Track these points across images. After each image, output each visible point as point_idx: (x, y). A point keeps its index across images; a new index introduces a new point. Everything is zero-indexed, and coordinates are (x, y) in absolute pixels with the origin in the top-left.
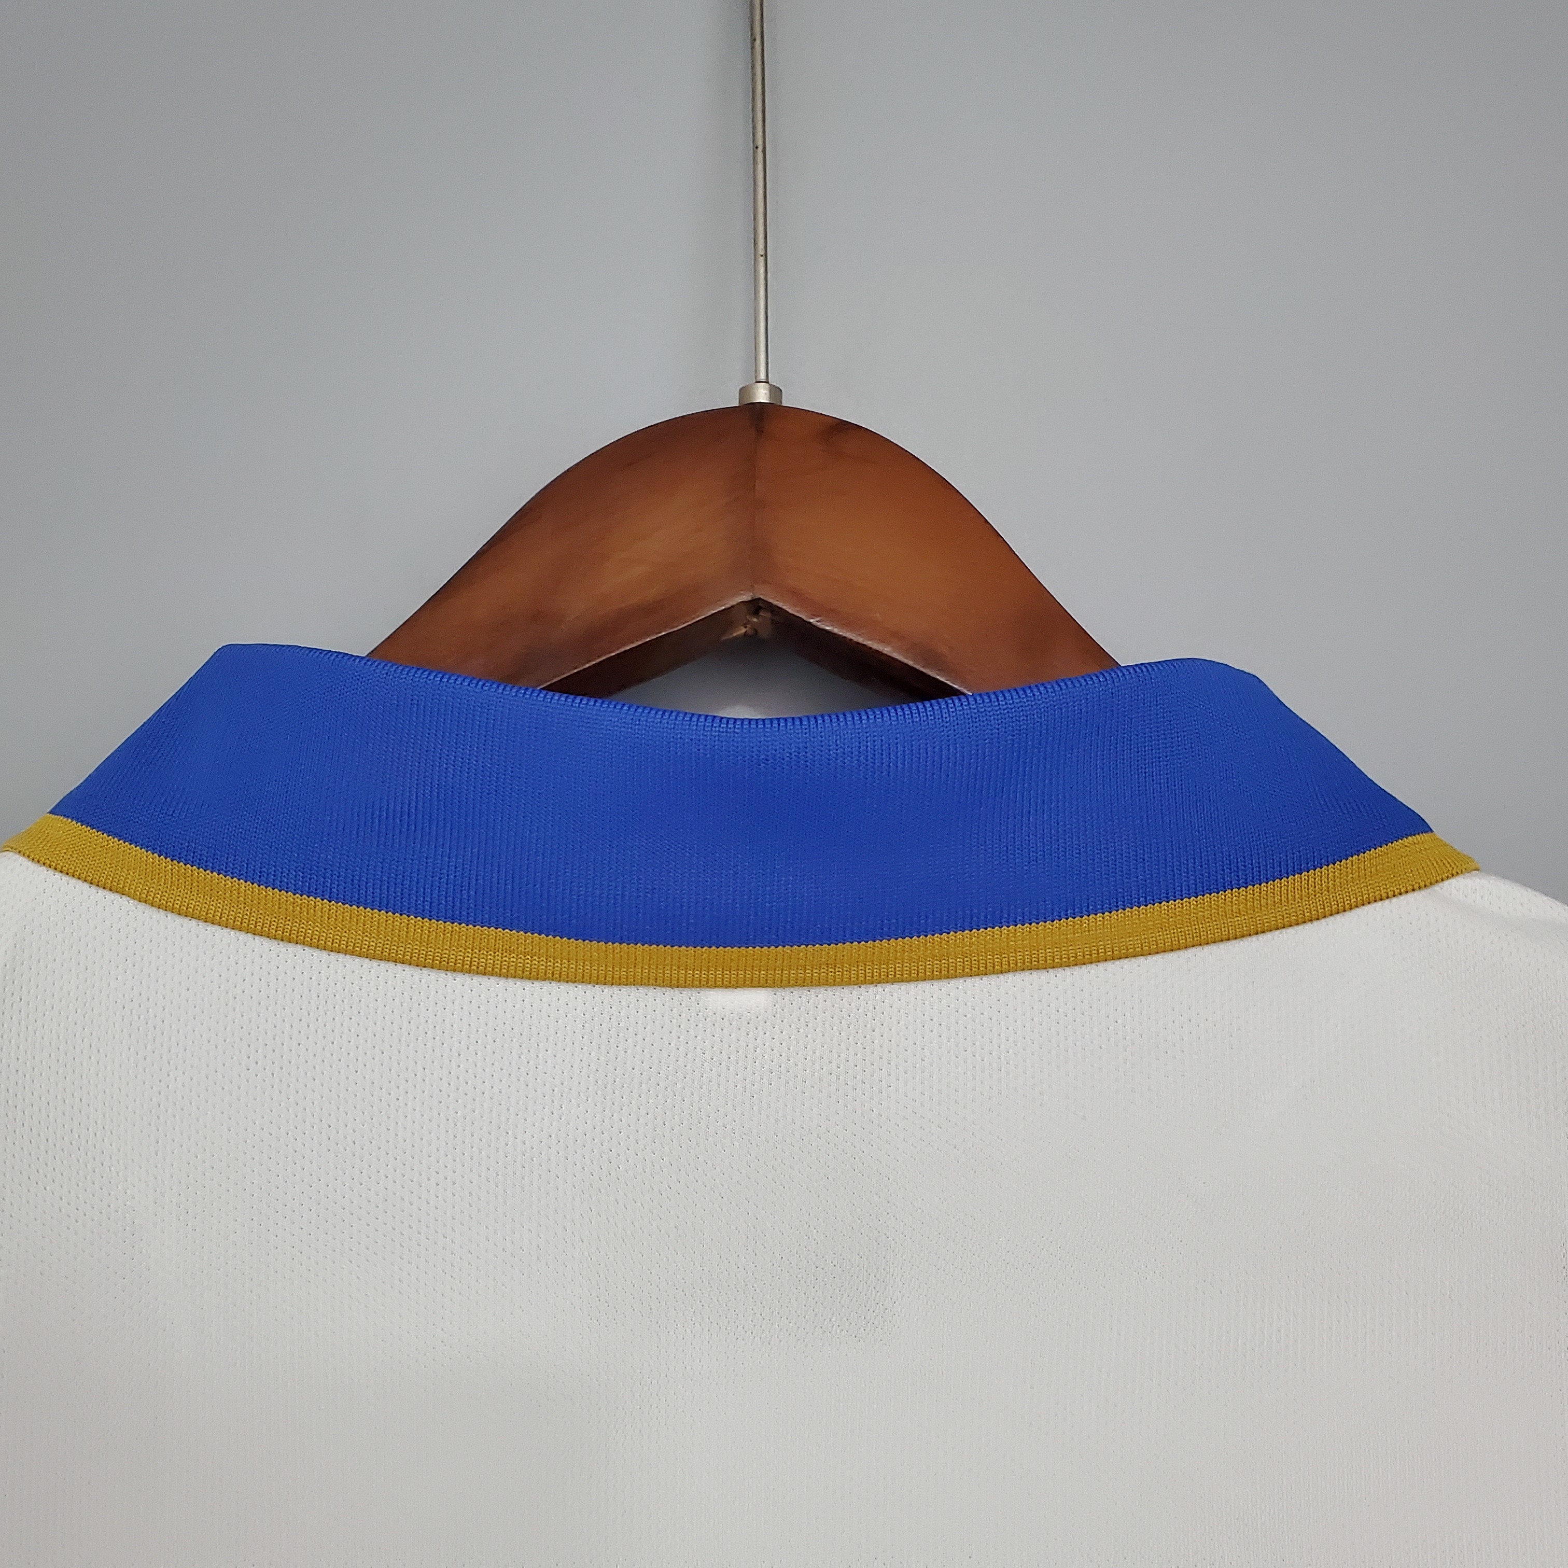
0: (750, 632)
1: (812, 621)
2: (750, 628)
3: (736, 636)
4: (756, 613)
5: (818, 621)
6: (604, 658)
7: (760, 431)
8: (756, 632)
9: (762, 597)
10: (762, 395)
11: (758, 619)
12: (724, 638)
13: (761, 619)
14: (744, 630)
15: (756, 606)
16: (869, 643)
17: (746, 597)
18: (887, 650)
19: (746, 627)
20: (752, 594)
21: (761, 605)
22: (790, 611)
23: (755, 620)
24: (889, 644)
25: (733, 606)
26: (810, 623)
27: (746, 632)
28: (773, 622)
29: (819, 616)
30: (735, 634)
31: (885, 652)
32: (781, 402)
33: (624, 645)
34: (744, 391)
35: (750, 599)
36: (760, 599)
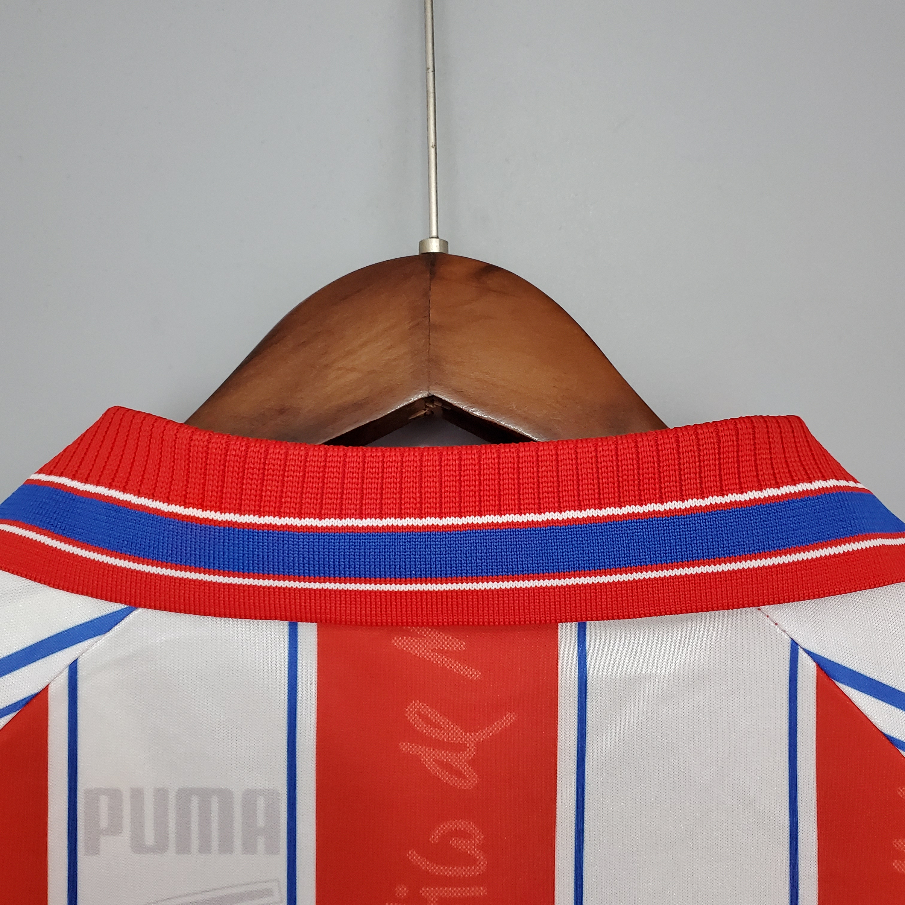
7: (433, 275)
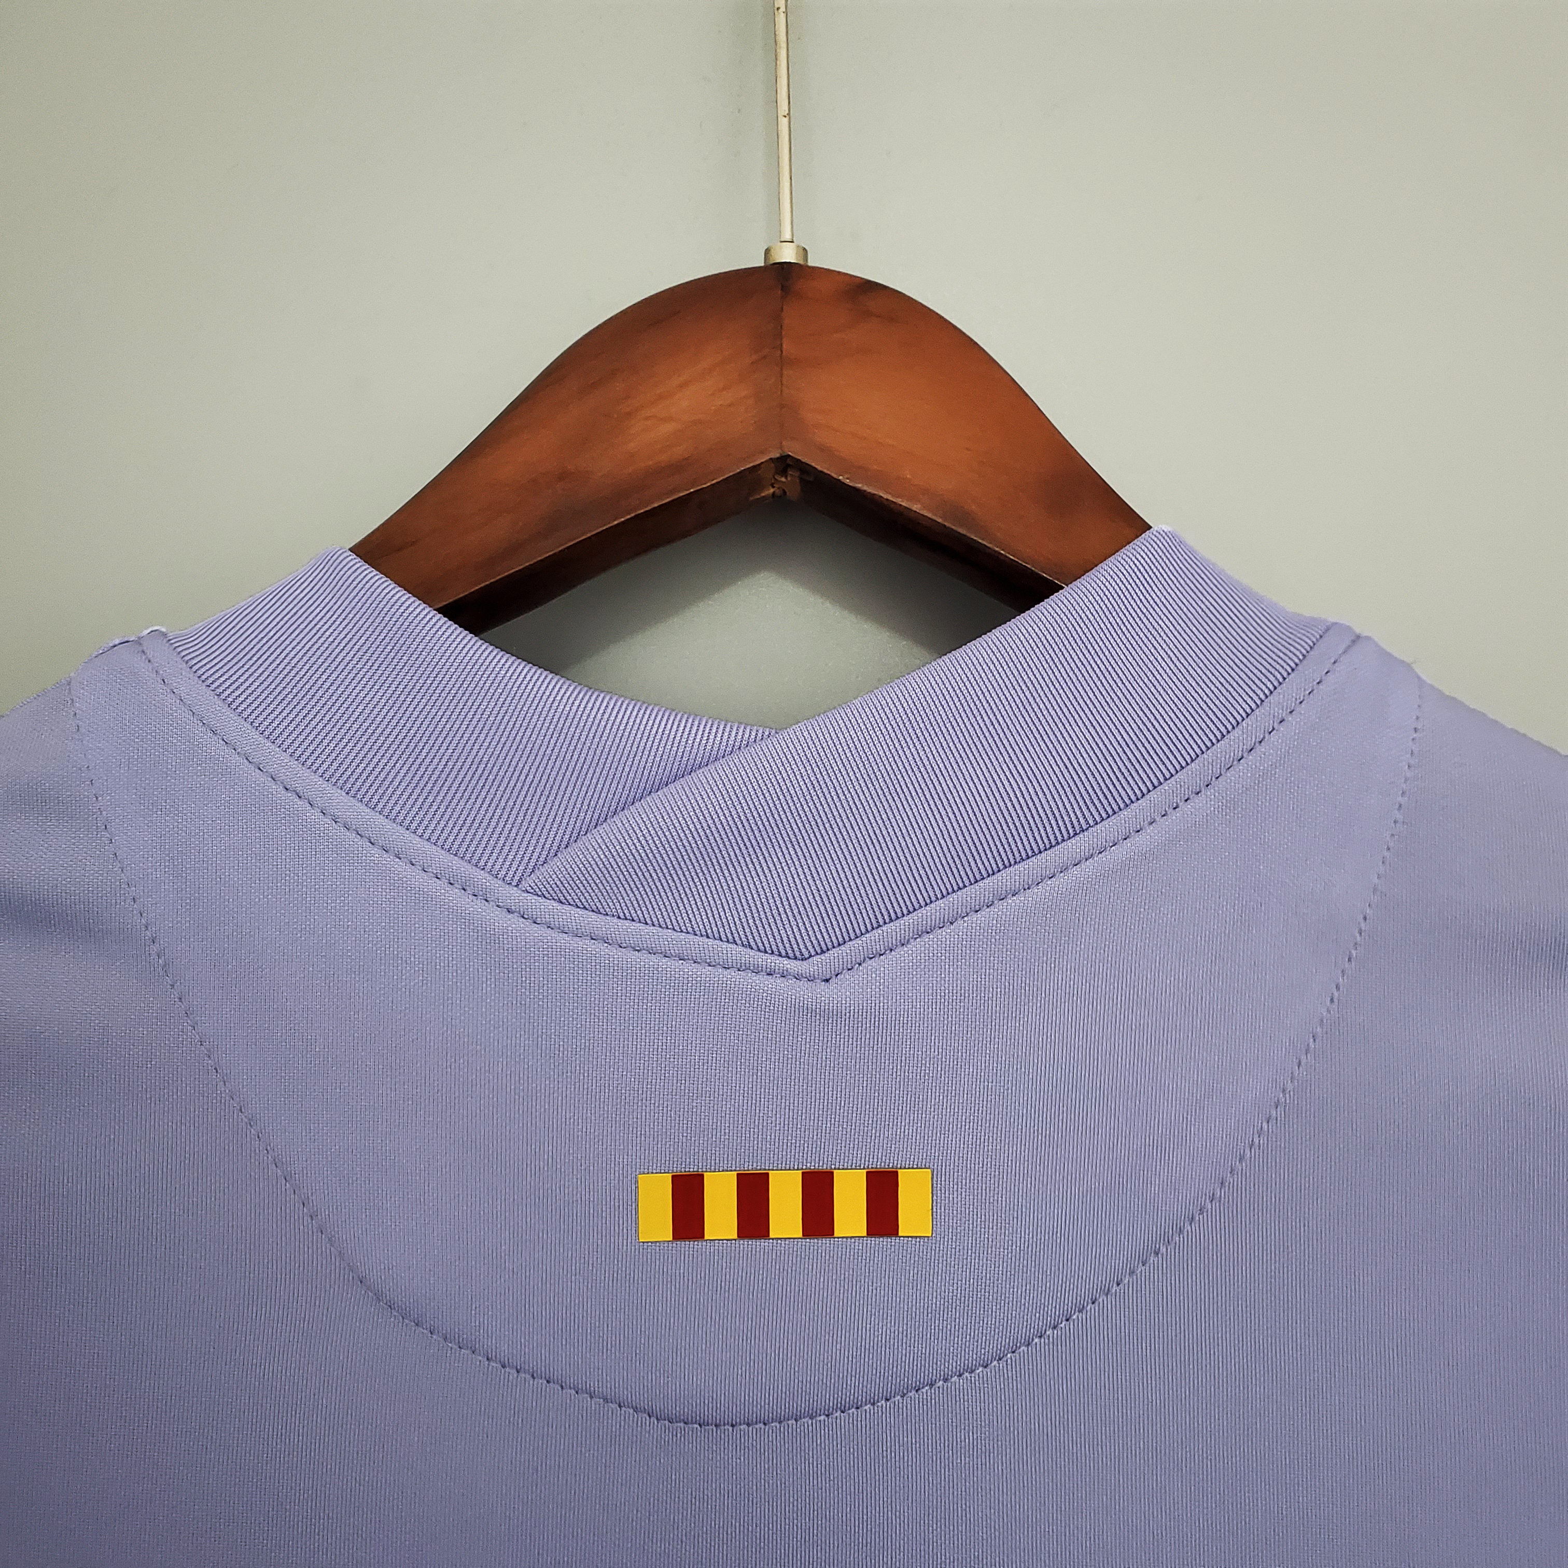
0: (778, 492)
1: (841, 478)
2: (779, 488)
3: (764, 497)
4: (784, 473)
5: (848, 479)
6: (633, 515)
8: (785, 492)
9: (790, 453)
10: (788, 255)
11: (786, 477)
12: (751, 499)
13: (789, 479)
14: (772, 490)
15: (785, 464)
16: (899, 501)
17: (776, 454)
18: (916, 507)
19: (773, 487)
20: (780, 451)
21: (789, 461)
22: (819, 468)
23: (783, 479)
24: (919, 501)
25: (762, 463)
26: (839, 480)
27: (774, 492)
28: (801, 479)
29: (847, 473)
30: (763, 494)
31: (914, 509)
32: (807, 260)
33: (653, 503)
34: (767, 252)
35: (778, 455)
36: (789, 456)
